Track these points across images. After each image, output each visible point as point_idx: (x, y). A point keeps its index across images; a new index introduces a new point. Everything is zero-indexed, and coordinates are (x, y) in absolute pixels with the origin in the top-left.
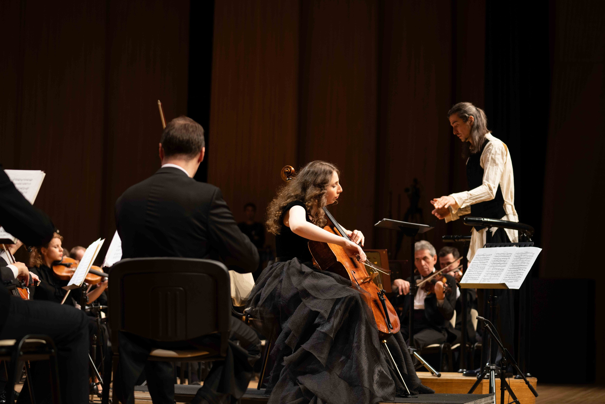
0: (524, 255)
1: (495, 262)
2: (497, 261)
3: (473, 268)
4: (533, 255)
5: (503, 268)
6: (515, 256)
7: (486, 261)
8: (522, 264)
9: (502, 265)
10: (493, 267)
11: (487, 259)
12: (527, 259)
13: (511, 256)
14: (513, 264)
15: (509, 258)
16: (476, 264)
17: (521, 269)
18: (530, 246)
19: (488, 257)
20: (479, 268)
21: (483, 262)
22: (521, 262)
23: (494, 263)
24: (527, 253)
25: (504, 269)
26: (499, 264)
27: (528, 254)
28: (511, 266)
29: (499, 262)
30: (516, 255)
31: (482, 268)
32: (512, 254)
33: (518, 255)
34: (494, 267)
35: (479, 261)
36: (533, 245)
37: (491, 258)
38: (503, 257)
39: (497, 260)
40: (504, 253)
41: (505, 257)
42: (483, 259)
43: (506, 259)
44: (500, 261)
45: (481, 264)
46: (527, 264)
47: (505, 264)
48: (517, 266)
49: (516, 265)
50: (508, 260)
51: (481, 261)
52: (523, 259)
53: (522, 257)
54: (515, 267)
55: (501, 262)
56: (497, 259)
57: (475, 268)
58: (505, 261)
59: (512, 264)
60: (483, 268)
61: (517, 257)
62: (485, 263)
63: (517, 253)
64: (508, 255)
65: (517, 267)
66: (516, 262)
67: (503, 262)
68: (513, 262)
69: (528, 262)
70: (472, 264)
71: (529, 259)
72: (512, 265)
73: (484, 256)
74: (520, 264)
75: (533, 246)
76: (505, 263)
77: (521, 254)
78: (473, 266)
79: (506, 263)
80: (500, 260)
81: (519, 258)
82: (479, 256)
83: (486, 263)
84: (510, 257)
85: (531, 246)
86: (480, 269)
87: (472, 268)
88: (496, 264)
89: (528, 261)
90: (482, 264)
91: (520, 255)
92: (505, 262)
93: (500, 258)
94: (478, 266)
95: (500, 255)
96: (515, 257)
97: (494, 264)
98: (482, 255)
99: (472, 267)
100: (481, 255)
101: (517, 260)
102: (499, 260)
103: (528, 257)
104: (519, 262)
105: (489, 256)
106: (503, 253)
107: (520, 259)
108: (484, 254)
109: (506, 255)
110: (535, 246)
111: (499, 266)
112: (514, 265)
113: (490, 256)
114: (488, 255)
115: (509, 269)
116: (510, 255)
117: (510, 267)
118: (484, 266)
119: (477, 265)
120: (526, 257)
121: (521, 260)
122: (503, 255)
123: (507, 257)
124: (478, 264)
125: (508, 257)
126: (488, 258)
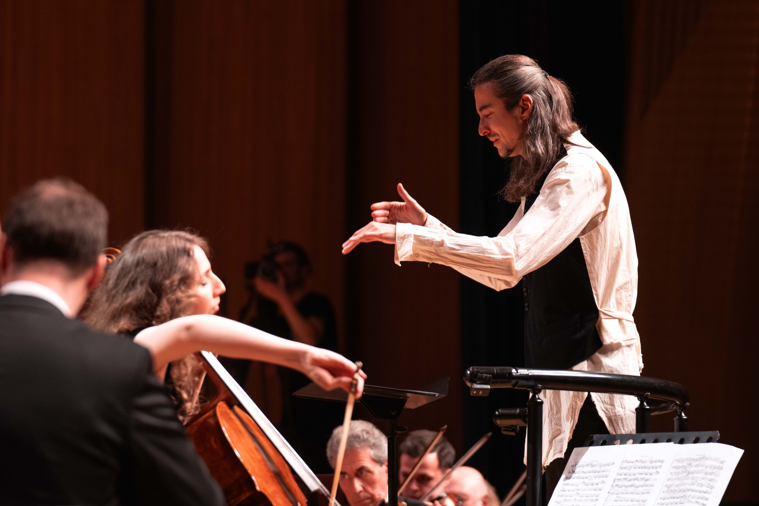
0: (697, 463)
1: (620, 483)
2: (625, 479)
3: (567, 498)
4: (721, 465)
5: (644, 497)
6: (674, 467)
7: (600, 480)
8: (693, 487)
9: (641, 489)
10: (615, 496)
11: (601, 474)
12: (706, 474)
13: (661, 466)
14: (668, 487)
15: (658, 472)
16: (573, 487)
17: (694, 500)
18: (710, 440)
19: (603, 468)
20: (585, 498)
21: (592, 482)
22: (690, 481)
23: (617, 485)
24: (703, 458)
25: (646, 500)
26: (632, 488)
27: (708, 463)
28: (664, 492)
29: (631, 483)
30: (676, 464)
31: (592, 498)
32: (664, 461)
33: (681, 464)
34: (618, 496)
35: (582, 480)
36: (718, 439)
37: (613, 472)
38: (641, 471)
39: (625, 477)
40: (643, 459)
41: (646, 470)
42: (592, 474)
43: (651, 474)
44: (634, 480)
45: (587, 486)
46: (709, 490)
47: (647, 488)
48: (680, 491)
49: (677, 489)
50: (654, 476)
51: (585, 480)
52: (695, 475)
53: (692, 469)
54: (675, 495)
55: (636, 483)
56: (625, 475)
57: (572, 498)
58: (647, 480)
59: (666, 486)
60: (595, 498)
61: (677, 470)
62: (597, 484)
63: (677, 460)
64: (654, 464)
65: (681, 494)
66: (676, 482)
67: (643, 483)
68: (670, 483)
69: (711, 483)
70: (564, 488)
71: (710, 474)
72: (665, 489)
73: (593, 466)
74: (688, 487)
75: (718, 442)
76: (647, 486)
77: (689, 462)
78: (567, 493)
79: (652, 486)
80: (634, 477)
81: (683, 472)
82: (580, 468)
83: (600, 486)
84: (658, 470)
85: (714, 442)
86: (586, 500)
87: (563, 498)
88: (624, 488)
89: (711, 480)
90: (590, 487)
91: (685, 464)
92: (648, 483)
93: (633, 471)
94: (580, 492)
95: (631, 464)
96: (674, 470)
97: (617, 488)
98: (587, 465)
99: (562, 496)
100: (585, 464)
101: (679, 476)
102: (630, 478)
103: (709, 470)
104: (685, 481)
105: (607, 468)
106: (639, 460)
107: (685, 474)
108: (594, 463)
109: (648, 464)
110: (723, 440)
111: (633, 493)
112: (672, 488)
113: (611, 466)
114: (605, 466)
115: (661, 498)
116: (658, 464)
117: (662, 495)
118: (596, 492)
119: (578, 490)
120: (703, 468)
121: (690, 476)
122: (640, 464)
123: (651, 471)
124: (578, 488)
125: (654, 470)
126: (603, 471)
